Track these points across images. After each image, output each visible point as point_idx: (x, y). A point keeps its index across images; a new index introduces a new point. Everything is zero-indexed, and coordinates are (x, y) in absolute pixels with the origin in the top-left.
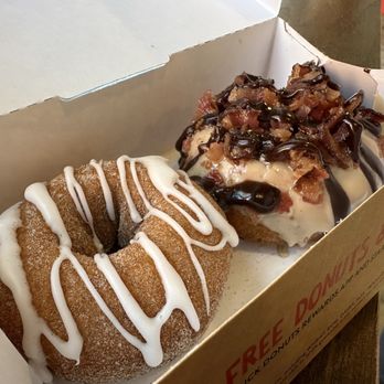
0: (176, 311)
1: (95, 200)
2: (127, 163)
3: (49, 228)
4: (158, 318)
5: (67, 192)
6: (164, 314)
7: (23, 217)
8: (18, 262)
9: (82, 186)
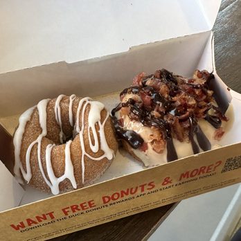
0: (67, 179)
1: (64, 116)
2: (85, 102)
3: (39, 125)
4: (59, 179)
5: (54, 109)
6: (62, 179)
7: (32, 116)
8: (21, 137)
9: (61, 108)
